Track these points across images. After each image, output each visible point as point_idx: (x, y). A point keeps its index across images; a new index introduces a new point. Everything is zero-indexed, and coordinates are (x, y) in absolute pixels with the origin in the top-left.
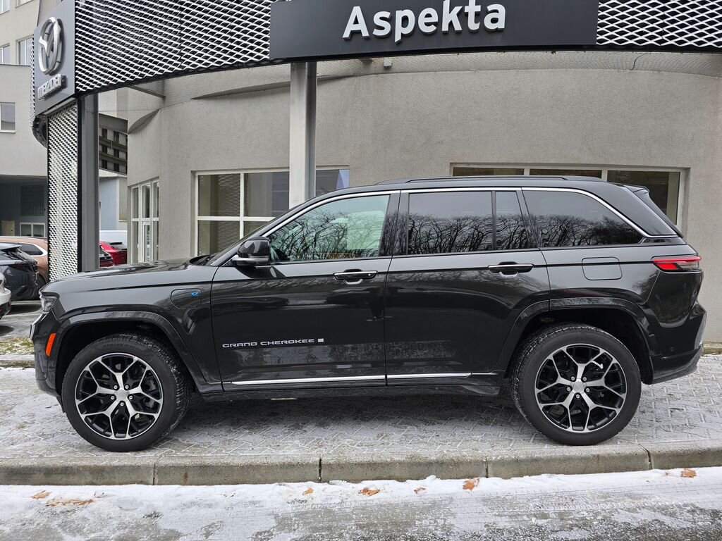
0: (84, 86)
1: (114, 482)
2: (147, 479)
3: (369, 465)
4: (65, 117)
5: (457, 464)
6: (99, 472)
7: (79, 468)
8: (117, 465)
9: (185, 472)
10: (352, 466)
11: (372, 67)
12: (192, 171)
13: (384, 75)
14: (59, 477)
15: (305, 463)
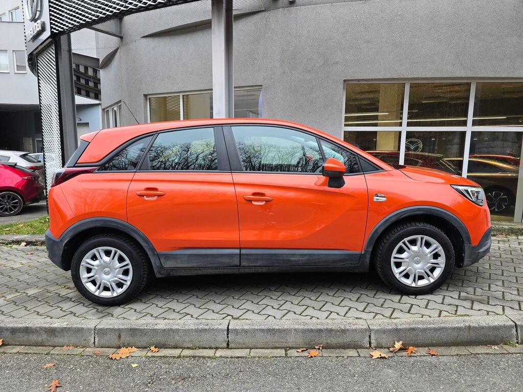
1: (64, 339)
2: (90, 338)
3: (269, 330)
4: (47, 55)
5: (344, 331)
6: (52, 332)
7: (36, 328)
8: (65, 326)
9: (119, 332)
10: (255, 331)
11: (280, 3)
12: (144, 95)
13: (289, 8)
14: (21, 335)
15: (215, 327)
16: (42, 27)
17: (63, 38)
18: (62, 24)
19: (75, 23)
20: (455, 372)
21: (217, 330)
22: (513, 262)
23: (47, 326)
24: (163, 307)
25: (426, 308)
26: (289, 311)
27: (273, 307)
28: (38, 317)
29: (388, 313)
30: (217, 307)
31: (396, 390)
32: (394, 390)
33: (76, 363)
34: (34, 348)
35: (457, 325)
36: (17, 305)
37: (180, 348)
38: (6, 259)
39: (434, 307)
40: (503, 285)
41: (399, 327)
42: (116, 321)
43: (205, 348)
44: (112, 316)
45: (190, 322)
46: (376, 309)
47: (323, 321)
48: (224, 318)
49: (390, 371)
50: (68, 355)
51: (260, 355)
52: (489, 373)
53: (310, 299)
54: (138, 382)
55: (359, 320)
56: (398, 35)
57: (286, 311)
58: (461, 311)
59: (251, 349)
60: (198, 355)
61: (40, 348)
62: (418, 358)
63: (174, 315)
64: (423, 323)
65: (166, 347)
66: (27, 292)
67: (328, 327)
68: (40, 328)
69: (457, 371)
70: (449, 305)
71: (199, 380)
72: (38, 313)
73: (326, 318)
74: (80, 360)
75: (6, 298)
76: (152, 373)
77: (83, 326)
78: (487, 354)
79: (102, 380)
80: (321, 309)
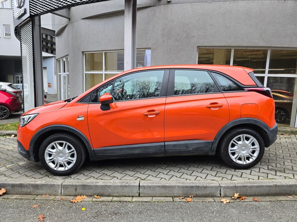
0: (34, 12)
1: (43, 191)
2: (58, 190)
3: (163, 187)
4: (27, 27)
5: (206, 187)
6: (36, 186)
7: (26, 185)
8: (44, 183)
9: (76, 187)
10: (155, 187)
11: (162, 2)
12: (82, 52)
13: (167, 5)
14: (18, 188)
15: (132, 185)
16: (24, 11)
17: (36, 18)
18: (36, 10)
19: (45, 10)
20: (270, 210)
21: (133, 186)
22: (295, 149)
23: (33, 183)
24: (100, 173)
25: (250, 174)
26: (173, 176)
27: (163, 174)
28: (27, 178)
29: (229, 177)
30: (131, 173)
31: (238, 220)
32: (237, 221)
33: (51, 205)
34: (25, 196)
35: (269, 184)
36: (13, 171)
37: (111, 196)
38: (4, 144)
39: (255, 174)
40: (291, 162)
41: (237, 185)
42: (74, 180)
43: (126, 196)
44: (71, 177)
45: (117, 181)
46: (222, 175)
47: (193, 181)
48: (136, 179)
49: (234, 210)
50: (46, 200)
51: (158, 201)
52: (289, 211)
53: (184, 169)
54: (89, 216)
55: (214, 181)
56: (229, 22)
57: (172, 176)
58: (270, 176)
59: (153, 197)
60: (123, 200)
61: (28, 196)
62: (248, 202)
63: (107, 178)
64: (250, 183)
65: (103, 195)
66: (18, 163)
67: (196, 185)
68: (29, 184)
69: (271, 210)
70: (263, 173)
71: (125, 215)
72: (27, 176)
73: (195, 180)
74: (53, 203)
75: (6, 167)
76: (96, 211)
77: (54, 183)
78: (287, 200)
79: (68, 215)
80: (191, 174)
